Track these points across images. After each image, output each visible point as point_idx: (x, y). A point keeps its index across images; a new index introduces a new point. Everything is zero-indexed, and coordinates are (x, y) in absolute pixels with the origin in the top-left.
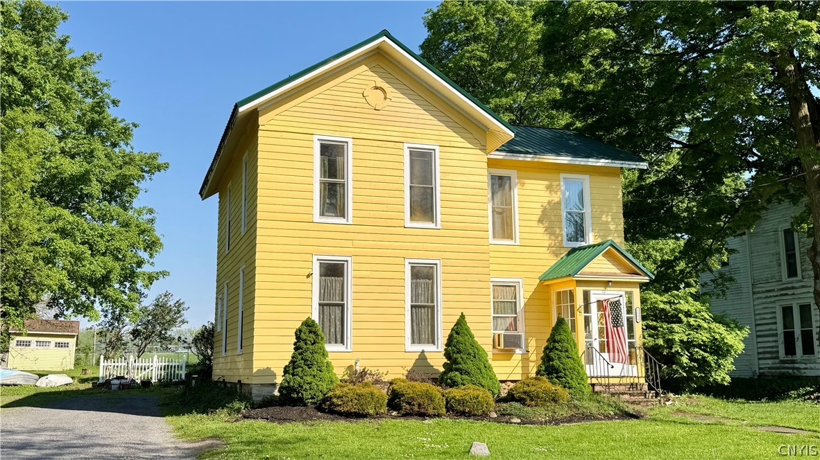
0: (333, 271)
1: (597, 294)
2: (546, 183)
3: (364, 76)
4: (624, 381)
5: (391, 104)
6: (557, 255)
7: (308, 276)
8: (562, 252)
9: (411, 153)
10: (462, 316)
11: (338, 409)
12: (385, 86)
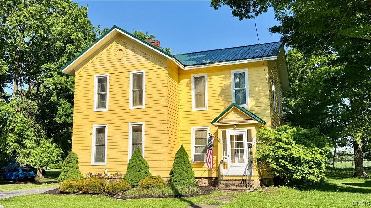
1: (230, 132)
7: (91, 134)
9: (134, 76)
12: (123, 48)
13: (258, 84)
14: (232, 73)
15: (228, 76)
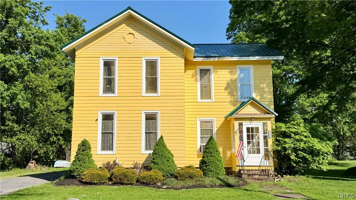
0: (108, 118)
1: (246, 125)
2: (229, 70)
3: (124, 29)
4: (261, 168)
5: (137, 40)
7: (96, 121)
8: (238, 104)
9: (146, 62)
12: (134, 32)
13: (263, 81)
14: (237, 68)
15: (234, 70)
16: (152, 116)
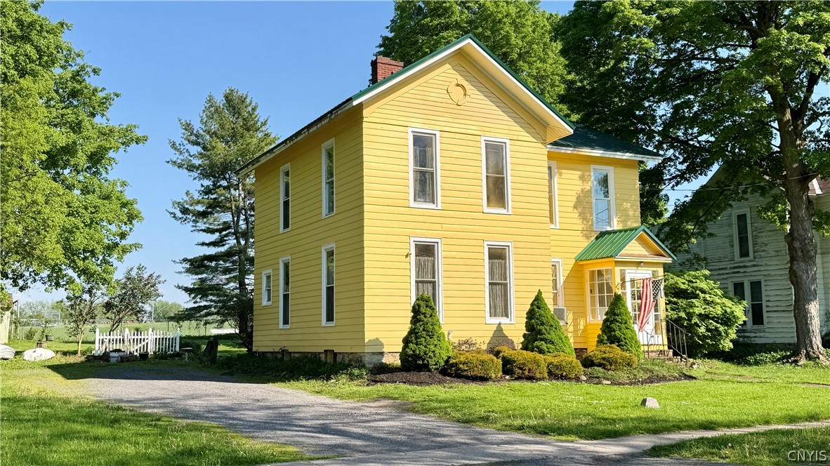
0: (426, 251)
1: (630, 273)
2: (579, 173)
3: (448, 74)
5: (470, 100)
6: (588, 237)
7: (407, 256)
8: (592, 234)
9: (487, 145)
10: (540, 293)
11: (465, 373)
12: (465, 83)
13: (626, 197)
14: (592, 170)
15: (587, 174)
16: (499, 251)
